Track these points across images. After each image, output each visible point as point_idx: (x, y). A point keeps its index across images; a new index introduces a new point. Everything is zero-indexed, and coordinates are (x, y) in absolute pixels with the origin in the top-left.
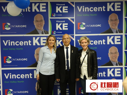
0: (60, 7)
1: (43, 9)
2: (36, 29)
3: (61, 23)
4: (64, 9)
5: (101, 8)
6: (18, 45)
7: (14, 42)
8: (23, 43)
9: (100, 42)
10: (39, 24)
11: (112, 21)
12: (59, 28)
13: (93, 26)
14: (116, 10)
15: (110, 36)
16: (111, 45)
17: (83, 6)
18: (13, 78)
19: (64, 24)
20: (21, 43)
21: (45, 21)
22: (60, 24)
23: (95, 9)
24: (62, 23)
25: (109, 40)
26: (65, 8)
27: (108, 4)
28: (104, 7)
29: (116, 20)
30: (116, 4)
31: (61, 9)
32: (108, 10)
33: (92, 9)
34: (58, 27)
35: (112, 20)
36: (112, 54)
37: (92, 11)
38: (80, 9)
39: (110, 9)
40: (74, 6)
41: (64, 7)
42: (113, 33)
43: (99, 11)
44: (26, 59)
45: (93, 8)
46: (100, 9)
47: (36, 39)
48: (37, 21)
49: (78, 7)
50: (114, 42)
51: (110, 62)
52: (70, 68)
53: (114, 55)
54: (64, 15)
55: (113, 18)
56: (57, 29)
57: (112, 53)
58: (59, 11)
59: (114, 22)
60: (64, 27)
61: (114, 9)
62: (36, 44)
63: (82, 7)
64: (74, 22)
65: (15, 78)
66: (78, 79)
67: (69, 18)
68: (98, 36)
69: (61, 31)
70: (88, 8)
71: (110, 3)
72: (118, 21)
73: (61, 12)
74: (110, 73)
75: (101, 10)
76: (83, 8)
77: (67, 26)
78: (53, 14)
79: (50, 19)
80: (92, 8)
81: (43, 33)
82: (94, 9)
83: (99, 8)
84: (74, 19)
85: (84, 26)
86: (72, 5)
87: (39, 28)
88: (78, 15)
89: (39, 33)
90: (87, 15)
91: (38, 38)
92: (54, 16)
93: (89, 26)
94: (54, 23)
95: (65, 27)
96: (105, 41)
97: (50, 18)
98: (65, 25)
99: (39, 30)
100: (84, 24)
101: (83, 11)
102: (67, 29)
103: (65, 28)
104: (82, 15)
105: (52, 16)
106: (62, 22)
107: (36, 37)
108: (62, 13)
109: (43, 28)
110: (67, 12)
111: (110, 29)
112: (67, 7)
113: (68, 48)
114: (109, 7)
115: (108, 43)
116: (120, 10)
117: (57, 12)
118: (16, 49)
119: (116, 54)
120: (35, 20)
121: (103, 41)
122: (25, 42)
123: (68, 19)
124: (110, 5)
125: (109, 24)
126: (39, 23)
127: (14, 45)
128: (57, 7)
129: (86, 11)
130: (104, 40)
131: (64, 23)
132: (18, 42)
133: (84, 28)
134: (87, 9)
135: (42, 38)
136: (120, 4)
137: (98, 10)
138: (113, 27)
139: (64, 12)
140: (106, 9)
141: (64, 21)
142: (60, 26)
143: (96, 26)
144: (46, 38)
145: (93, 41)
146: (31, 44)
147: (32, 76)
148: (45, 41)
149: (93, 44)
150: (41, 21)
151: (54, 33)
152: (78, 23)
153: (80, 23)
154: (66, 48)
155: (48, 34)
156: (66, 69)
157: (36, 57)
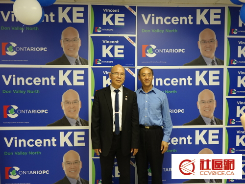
0: (111, 15)
1: (78, 18)
2: (64, 54)
3: (112, 44)
4: (117, 19)
5: (185, 18)
6: (31, 84)
7: (22, 79)
8: (40, 81)
9: (183, 81)
10: (71, 45)
12: (107, 54)
13: (171, 51)
14: (213, 22)
15: (201, 71)
16: (202, 87)
17: (153, 15)
18: (20, 146)
19: (116, 47)
20: (37, 81)
21: (81, 39)
22: (110, 47)
23: (175, 20)
24: (114, 44)
25: (199, 78)
26: (119, 17)
27: (198, 11)
28: (190, 17)
29: (212, 41)
30: (212, 12)
31: (113, 19)
32: (198, 23)
33: (168, 20)
34: (106, 51)
35: (204, 41)
36: (205, 103)
37: (170, 23)
38: (146, 19)
39: (201, 21)
40: (136, 14)
41: (117, 16)
42: (206, 64)
43: (181, 23)
44: (45, 111)
45: (171, 19)
46: (184, 20)
47: (64, 74)
48: (67, 40)
49: (143, 16)
50: (207, 81)
51: (200, 117)
52: (120, 129)
53: (207, 105)
54: (117, 29)
55: (207, 38)
56: (104, 55)
57: (203, 102)
58: (107, 22)
59: (208, 45)
60: (116, 51)
61: (209, 21)
62: (64, 82)
63: (151, 16)
64: (135, 42)
65: (25, 145)
66: (135, 149)
67: (127, 36)
68: (179, 69)
69: (111, 59)
70: (161, 18)
71: (202, 9)
72: (216, 42)
73: (111, 23)
74: (199, 137)
75: (186, 23)
76: (153, 18)
77: (122, 51)
78: (96, 28)
79: (91, 37)
80: (169, 18)
81: (77, 63)
82: (173, 20)
83: (181, 18)
84: (135, 37)
85: (154, 51)
86: (132, 11)
87: (71, 54)
88: (144, 31)
89: (71, 62)
90: (160, 31)
91: (68, 72)
92: (98, 31)
93: (163, 50)
94: (98, 44)
95: (119, 52)
96: (191, 79)
97: (91, 34)
98: (119, 49)
99: (69, 56)
100: (154, 47)
101: (153, 23)
102: (122, 56)
103: (119, 53)
104: (151, 31)
105: (95, 32)
106: (113, 42)
107: (65, 70)
108: (114, 27)
110: (123, 24)
111: (201, 57)
112: (123, 15)
113: (119, 91)
114: (200, 17)
115: (197, 84)
116: (219, 23)
117: (104, 23)
118: (27, 92)
119: (210, 104)
120: (63, 37)
121: (188, 79)
122: (44, 79)
123: (123, 37)
124: (201, 14)
125: (200, 47)
127: (23, 84)
128: (104, 15)
129: (157, 23)
130: (189, 77)
131: (117, 44)
132: (31, 79)
133: (154, 55)
134: (159, 20)
135: (75, 73)
136: (219, 11)
137: (179, 22)
138: (207, 55)
139: (117, 23)
140: (194, 20)
141: (118, 41)
142: (110, 50)
143: (176, 51)
144: (82, 72)
145: (169, 79)
146: (54, 82)
147: (56, 143)
148: (82, 78)
149: (169, 84)
150: (75, 40)
151: (98, 63)
152: (143, 45)
153: (147, 46)
154: (115, 91)
155: (88, 64)
156: (114, 130)
157: (64, 107)
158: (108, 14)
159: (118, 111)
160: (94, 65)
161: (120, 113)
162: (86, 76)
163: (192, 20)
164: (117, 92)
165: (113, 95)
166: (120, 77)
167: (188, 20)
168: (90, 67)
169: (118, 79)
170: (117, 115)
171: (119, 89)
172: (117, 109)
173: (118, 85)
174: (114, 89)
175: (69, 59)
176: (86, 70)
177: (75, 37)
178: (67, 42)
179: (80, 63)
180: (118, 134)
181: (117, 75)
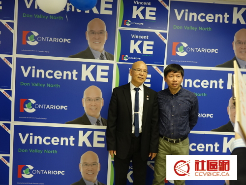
0: (142, 8)
1: (106, 9)
2: (89, 48)
3: (141, 39)
4: (148, 13)
5: (221, 16)
6: (51, 77)
7: (42, 71)
8: (61, 74)
9: (214, 84)
10: (97, 38)
11: (239, 45)
12: (135, 50)
13: (203, 50)
17: (187, 10)
18: (35, 143)
19: (146, 43)
20: (58, 75)
21: (108, 32)
22: (139, 42)
23: (209, 18)
24: (143, 40)
26: (150, 11)
27: (235, 9)
28: (226, 16)
31: (143, 12)
32: (234, 22)
33: (202, 17)
34: (134, 47)
35: (239, 42)
37: (204, 20)
38: (179, 15)
39: (238, 20)
40: (168, 8)
41: (148, 9)
42: (240, 67)
43: (216, 21)
44: (64, 107)
45: (206, 16)
46: (219, 18)
47: (87, 68)
48: (93, 32)
49: (176, 11)
52: (140, 131)
54: (147, 24)
55: (243, 39)
56: (132, 51)
57: (234, 107)
58: (137, 16)
59: (243, 46)
60: (145, 47)
62: (87, 77)
63: (185, 12)
64: (166, 39)
65: (40, 143)
66: (154, 153)
67: (157, 32)
68: (211, 71)
69: (139, 55)
70: (195, 14)
71: (239, 7)
73: (141, 17)
74: (227, 145)
75: (221, 21)
76: (186, 14)
77: (151, 48)
78: (125, 21)
79: (119, 30)
80: (204, 15)
81: (102, 58)
82: (207, 18)
83: (217, 16)
84: (166, 33)
85: (185, 49)
86: (164, 4)
87: (96, 47)
88: (176, 27)
89: (95, 57)
90: (193, 28)
91: (92, 67)
92: (127, 25)
93: (195, 49)
94: (126, 38)
95: (148, 48)
96: (223, 82)
97: (119, 27)
98: (148, 45)
99: (94, 50)
100: (185, 45)
101: (186, 19)
102: (151, 53)
103: (148, 50)
104: (183, 28)
105: (123, 25)
106: (142, 37)
107: (88, 65)
108: (144, 21)
109: (103, 47)
110: (154, 18)
112: (155, 9)
113: (139, 89)
114: (237, 16)
115: (229, 87)
117: (134, 17)
118: (46, 85)
120: (88, 29)
121: (219, 82)
122: (65, 73)
123: (154, 33)
124: (238, 12)
125: (235, 49)
126: (97, 36)
127: (43, 77)
128: (135, 8)
129: (190, 19)
130: (221, 80)
131: (146, 40)
132: (52, 72)
133: (185, 54)
134: (193, 16)
135: (99, 68)
137: (214, 20)
139: (148, 17)
140: (230, 19)
141: (148, 37)
142: (138, 46)
143: (209, 51)
144: (107, 68)
145: (199, 81)
146: (76, 77)
147: (74, 142)
148: (106, 74)
149: (199, 86)
150: (101, 33)
151: (125, 59)
152: (174, 43)
153: (178, 43)
154: (135, 89)
155: (113, 60)
156: (133, 132)
157: (85, 104)
158: (138, 7)
159: (138, 111)
160: (119, 61)
161: (140, 113)
162: (110, 72)
163: (228, 19)
164: (137, 90)
165: (133, 93)
166: (142, 74)
167: (224, 18)
168: (115, 62)
169: (140, 76)
170: (137, 116)
171: (140, 87)
172: (137, 109)
173: (139, 83)
174: (134, 87)
175: (94, 52)
176: (111, 66)
177: (101, 29)
178: (92, 35)
179: (105, 58)
180: (137, 136)
181: (140, 72)
